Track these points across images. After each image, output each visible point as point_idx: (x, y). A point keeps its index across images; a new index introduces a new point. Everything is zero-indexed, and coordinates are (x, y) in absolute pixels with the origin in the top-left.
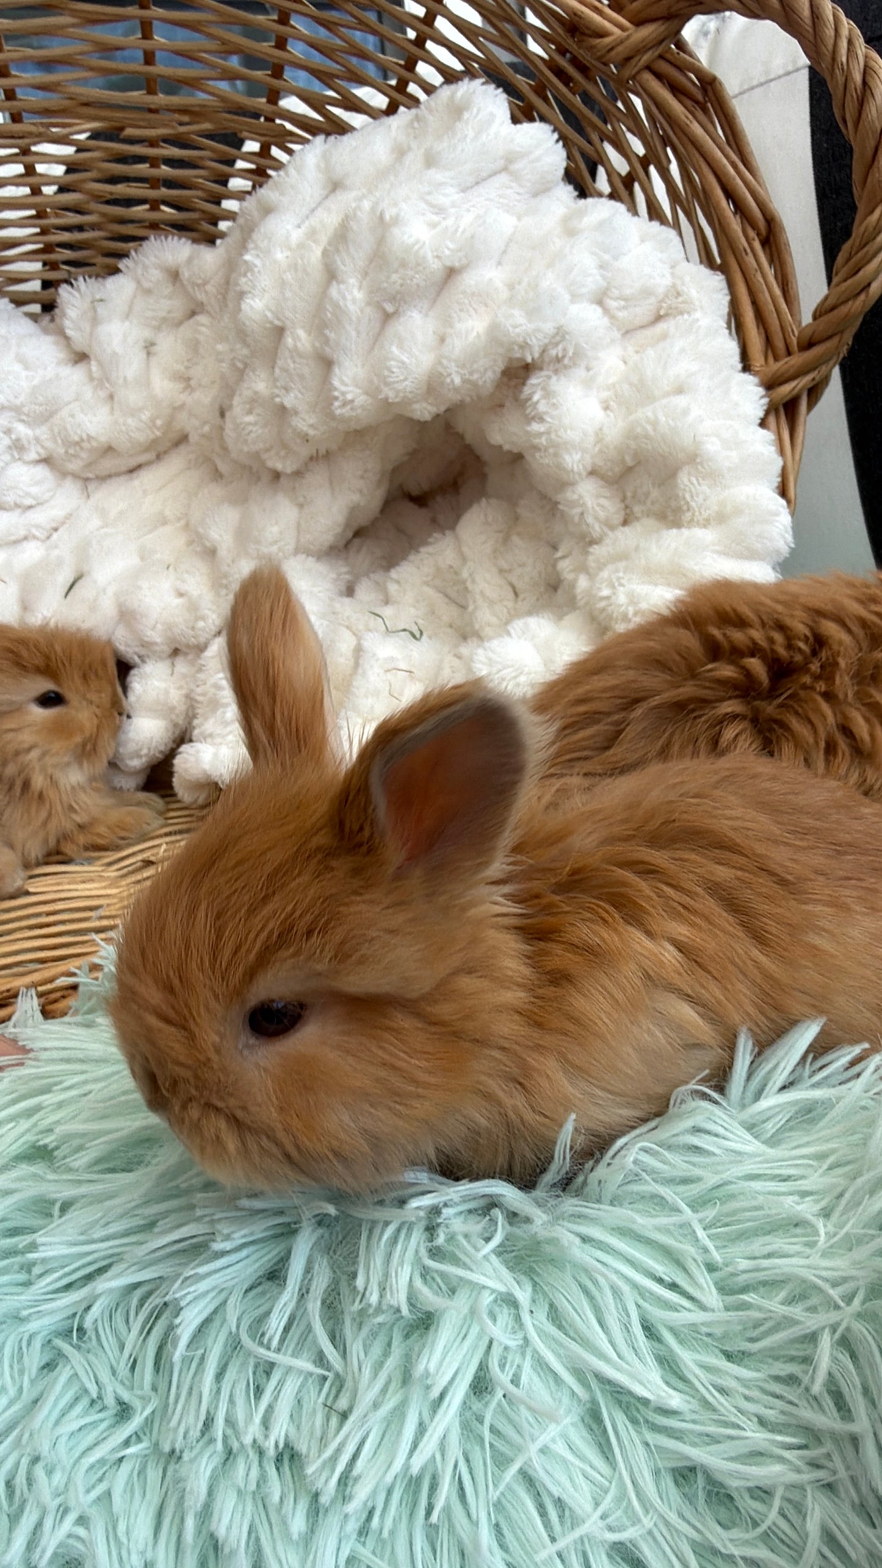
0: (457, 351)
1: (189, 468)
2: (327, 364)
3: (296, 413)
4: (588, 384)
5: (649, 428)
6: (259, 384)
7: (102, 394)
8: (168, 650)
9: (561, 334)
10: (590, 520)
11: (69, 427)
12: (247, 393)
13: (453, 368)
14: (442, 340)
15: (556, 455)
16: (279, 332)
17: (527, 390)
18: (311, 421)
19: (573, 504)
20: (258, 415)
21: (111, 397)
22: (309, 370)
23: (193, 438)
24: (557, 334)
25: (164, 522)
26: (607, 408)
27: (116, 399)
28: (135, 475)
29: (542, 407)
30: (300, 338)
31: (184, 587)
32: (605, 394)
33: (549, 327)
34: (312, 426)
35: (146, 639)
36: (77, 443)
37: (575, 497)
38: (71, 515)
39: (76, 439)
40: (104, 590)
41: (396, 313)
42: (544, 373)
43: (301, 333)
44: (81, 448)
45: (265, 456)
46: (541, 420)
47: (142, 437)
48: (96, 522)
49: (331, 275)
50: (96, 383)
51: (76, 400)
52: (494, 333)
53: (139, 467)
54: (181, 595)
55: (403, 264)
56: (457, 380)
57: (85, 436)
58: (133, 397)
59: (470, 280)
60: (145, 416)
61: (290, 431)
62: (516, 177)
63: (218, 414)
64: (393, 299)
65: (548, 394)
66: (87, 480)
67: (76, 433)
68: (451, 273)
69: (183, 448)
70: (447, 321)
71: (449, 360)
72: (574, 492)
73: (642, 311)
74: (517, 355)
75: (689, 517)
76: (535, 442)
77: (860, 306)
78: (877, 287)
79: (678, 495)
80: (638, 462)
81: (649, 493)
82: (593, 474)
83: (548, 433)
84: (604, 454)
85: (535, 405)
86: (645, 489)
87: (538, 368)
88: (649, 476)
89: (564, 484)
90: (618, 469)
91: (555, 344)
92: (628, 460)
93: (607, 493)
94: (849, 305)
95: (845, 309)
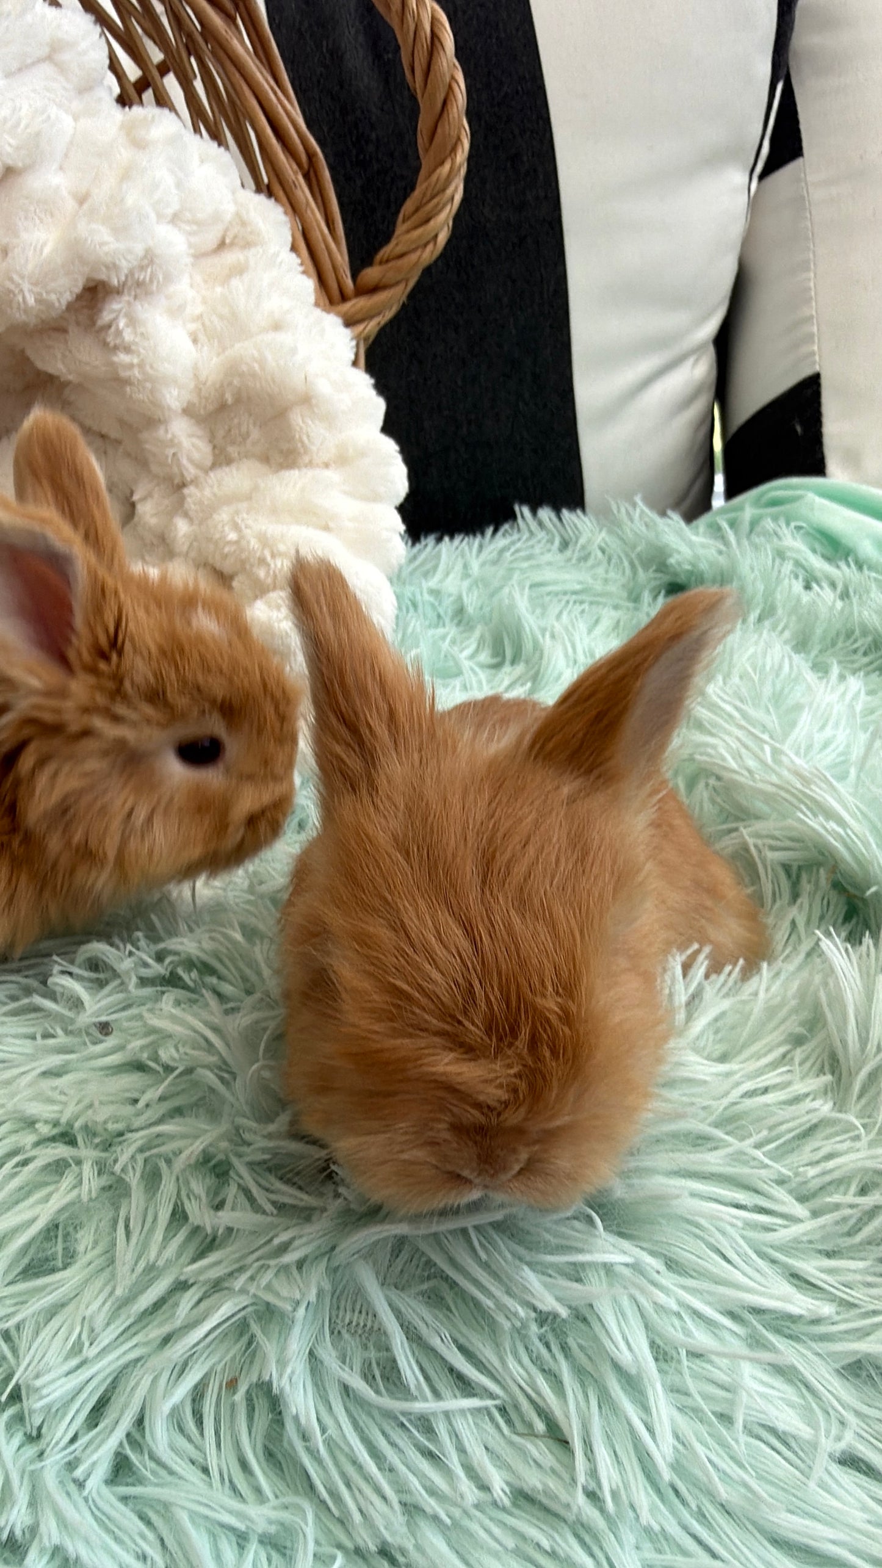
0: (30, 267)
4: (176, 312)
5: (256, 366)
9: (149, 259)
10: (185, 461)
13: (26, 286)
15: (152, 391)
17: (106, 317)
19: (172, 443)
24: (145, 257)
26: (195, 341)
29: (128, 336)
32: (192, 327)
33: (139, 249)
37: (169, 436)
42: (126, 298)
46: (127, 350)
52: (75, 250)
56: (31, 301)
59: (32, 183)
62: (62, 68)
65: (133, 322)
68: (9, 172)
70: (9, 229)
71: (22, 277)
72: (167, 431)
73: (211, 238)
74: (103, 276)
75: (306, 459)
76: (124, 374)
77: (429, 255)
78: (443, 237)
79: (294, 437)
80: (238, 400)
81: (248, 434)
82: (188, 411)
83: (141, 365)
84: (198, 390)
85: (119, 333)
86: (244, 429)
87: (118, 291)
88: (250, 415)
89: (152, 421)
90: (211, 408)
91: (142, 268)
92: (229, 398)
93: (200, 433)
94: (418, 253)
95: (413, 257)
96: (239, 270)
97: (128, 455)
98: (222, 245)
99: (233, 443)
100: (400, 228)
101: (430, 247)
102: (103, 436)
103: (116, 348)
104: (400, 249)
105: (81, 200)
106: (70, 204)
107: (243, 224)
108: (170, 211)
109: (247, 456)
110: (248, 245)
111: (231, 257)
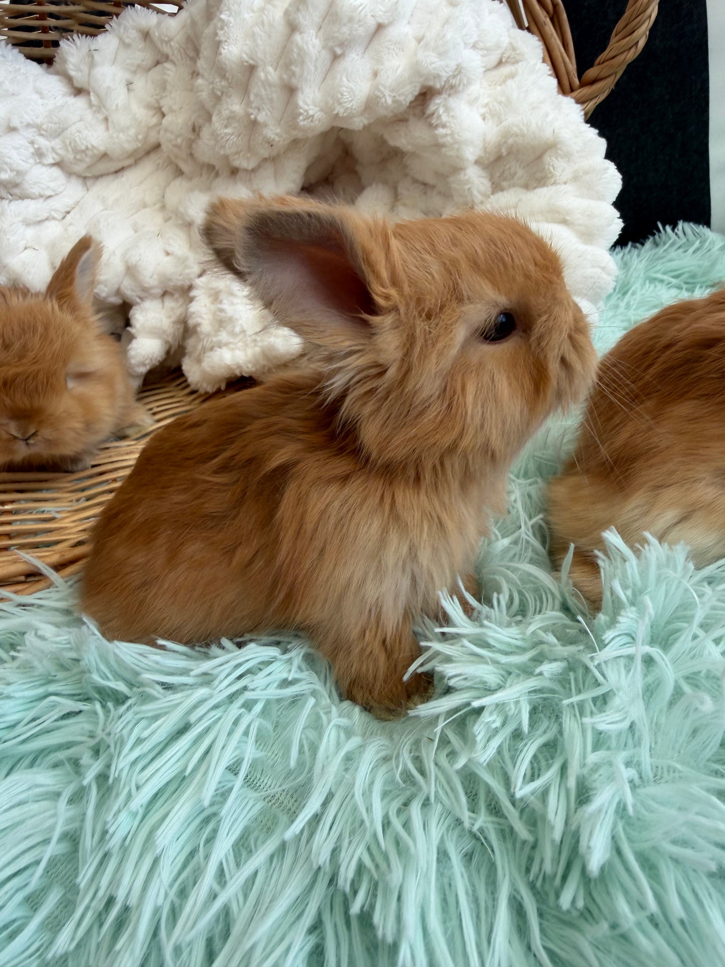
0: (390, 80)
1: (157, 169)
2: (291, 91)
3: (266, 125)
4: (472, 102)
6: (234, 106)
7: (101, 117)
8: (159, 291)
9: (459, 70)
10: (475, 193)
11: (77, 139)
12: (226, 113)
13: (387, 93)
14: (375, 74)
15: (458, 150)
16: (252, 69)
17: (432, 108)
18: (278, 131)
19: (468, 182)
20: (235, 128)
21: (106, 119)
22: (277, 96)
23: (164, 147)
24: (456, 69)
25: (145, 206)
26: (484, 119)
27: (110, 120)
28: (120, 174)
29: (444, 118)
30: (269, 73)
31: (169, 249)
32: (483, 110)
33: (453, 65)
34: (277, 134)
35: (146, 286)
36: (83, 151)
37: (467, 177)
38: (78, 202)
39: (83, 148)
40: (114, 253)
41: (343, 55)
42: (444, 96)
43: (270, 69)
44: (86, 155)
45: (231, 158)
46: (444, 126)
47: (129, 147)
48: (99, 207)
49: (293, 28)
50: (94, 109)
51: (81, 120)
52: (416, 70)
53: (122, 169)
54: (168, 254)
55: (351, 20)
56: (389, 101)
57: (90, 146)
58: (122, 119)
59: (393, 33)
60: (132, 132)
61: (261, 138)
63: (190, 129)
64: (342, 45)
65: (447, 109)
66: (85, 178)
67: (82, 143)
68: (380, 27)
69: (154, 157)
70: (379, 60)
71: (385, 87)
72: (465, 175)
73: (494, 58)
74: (431, 83)
75: (552, 180)
76: (441, 141)
77: (631, 55)
78: (642, 43)
79: (544, 169)
80: (509, 154)
81: (515, 174)
82: (477, 162)
83: (452, 135)
84: (485, 148)
85: (439, 117)
86: (512, 171)
87: (439, 92)
88: (518, 161)
89: (457, 169)
90: (492, 159)
91: (454, 76)
92: (504, 152)
93: (485, 175)
94: (625, 53)
95: (622, 57)
96: (512, 76)
97: (440, 193)
98: (500, 63)
99: (505, 179)
100: (613, 40)
101: (633, 50)
102: (425, 184)
103: (437, 127)
104: (612, 54)
105: (419, 40)
106: (413, 44)
107: (514, 49)
108: (472, 41)
109: (514, 186)
110: (517, 62)
111: (505, 70)
